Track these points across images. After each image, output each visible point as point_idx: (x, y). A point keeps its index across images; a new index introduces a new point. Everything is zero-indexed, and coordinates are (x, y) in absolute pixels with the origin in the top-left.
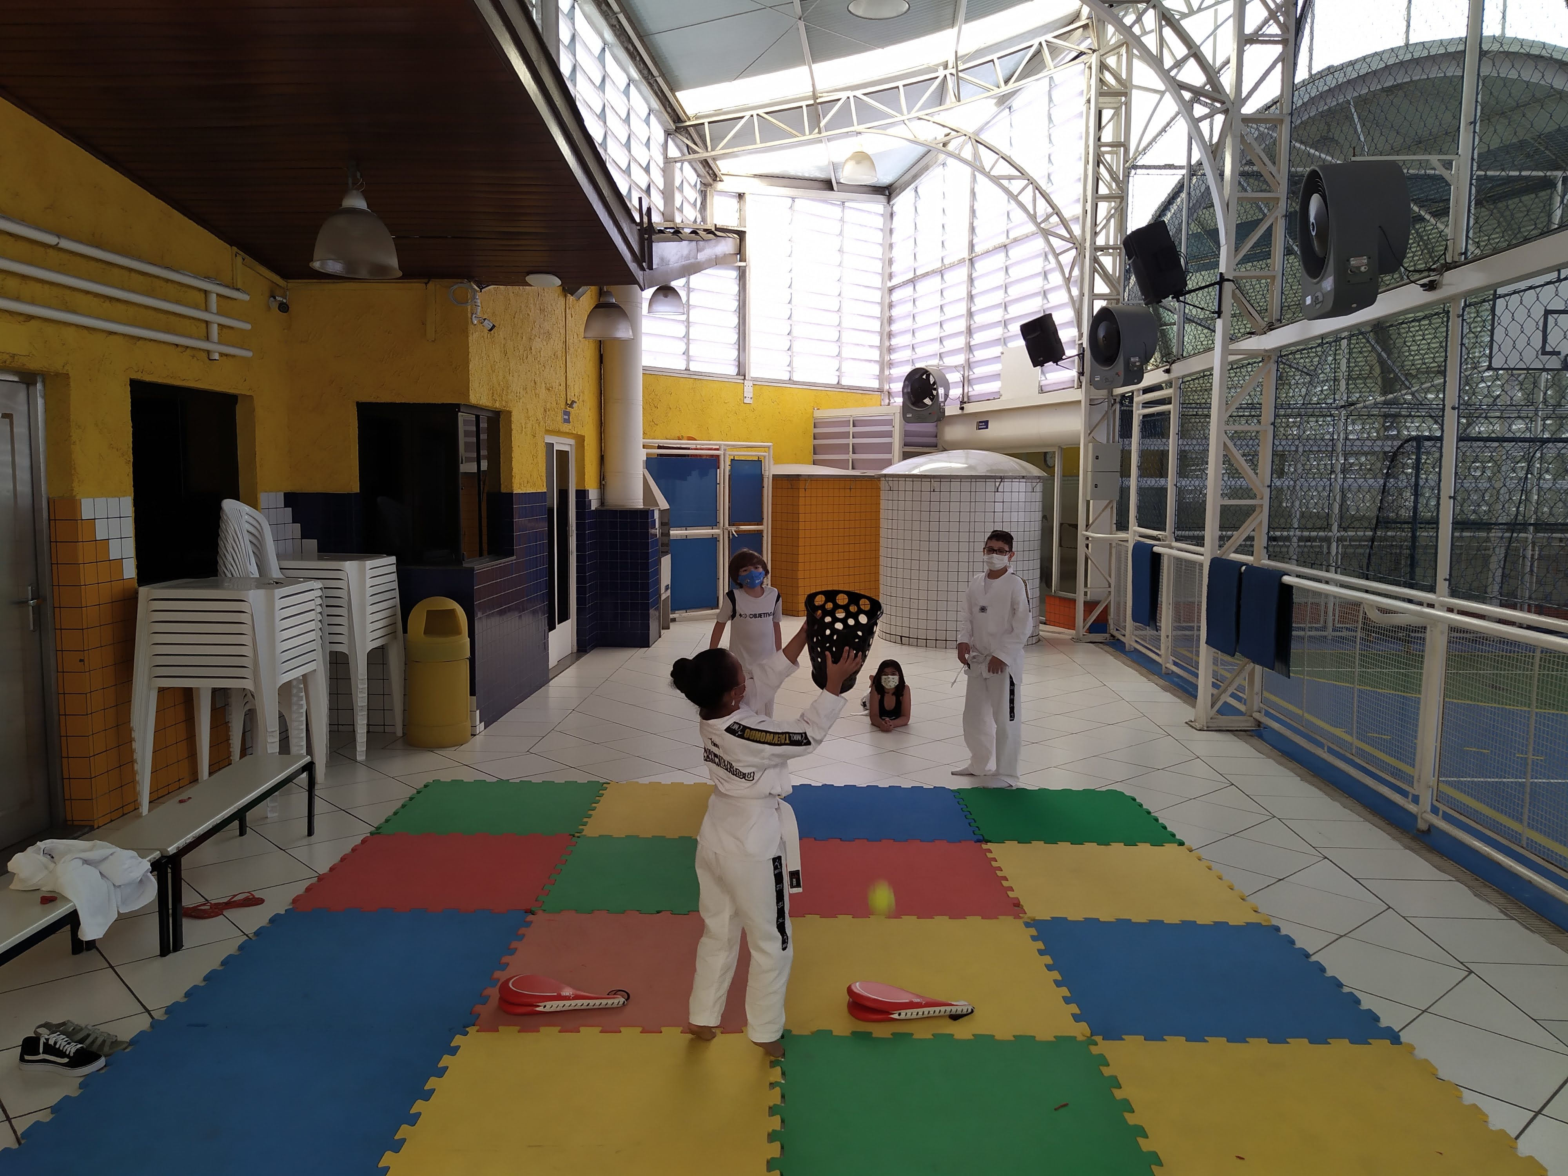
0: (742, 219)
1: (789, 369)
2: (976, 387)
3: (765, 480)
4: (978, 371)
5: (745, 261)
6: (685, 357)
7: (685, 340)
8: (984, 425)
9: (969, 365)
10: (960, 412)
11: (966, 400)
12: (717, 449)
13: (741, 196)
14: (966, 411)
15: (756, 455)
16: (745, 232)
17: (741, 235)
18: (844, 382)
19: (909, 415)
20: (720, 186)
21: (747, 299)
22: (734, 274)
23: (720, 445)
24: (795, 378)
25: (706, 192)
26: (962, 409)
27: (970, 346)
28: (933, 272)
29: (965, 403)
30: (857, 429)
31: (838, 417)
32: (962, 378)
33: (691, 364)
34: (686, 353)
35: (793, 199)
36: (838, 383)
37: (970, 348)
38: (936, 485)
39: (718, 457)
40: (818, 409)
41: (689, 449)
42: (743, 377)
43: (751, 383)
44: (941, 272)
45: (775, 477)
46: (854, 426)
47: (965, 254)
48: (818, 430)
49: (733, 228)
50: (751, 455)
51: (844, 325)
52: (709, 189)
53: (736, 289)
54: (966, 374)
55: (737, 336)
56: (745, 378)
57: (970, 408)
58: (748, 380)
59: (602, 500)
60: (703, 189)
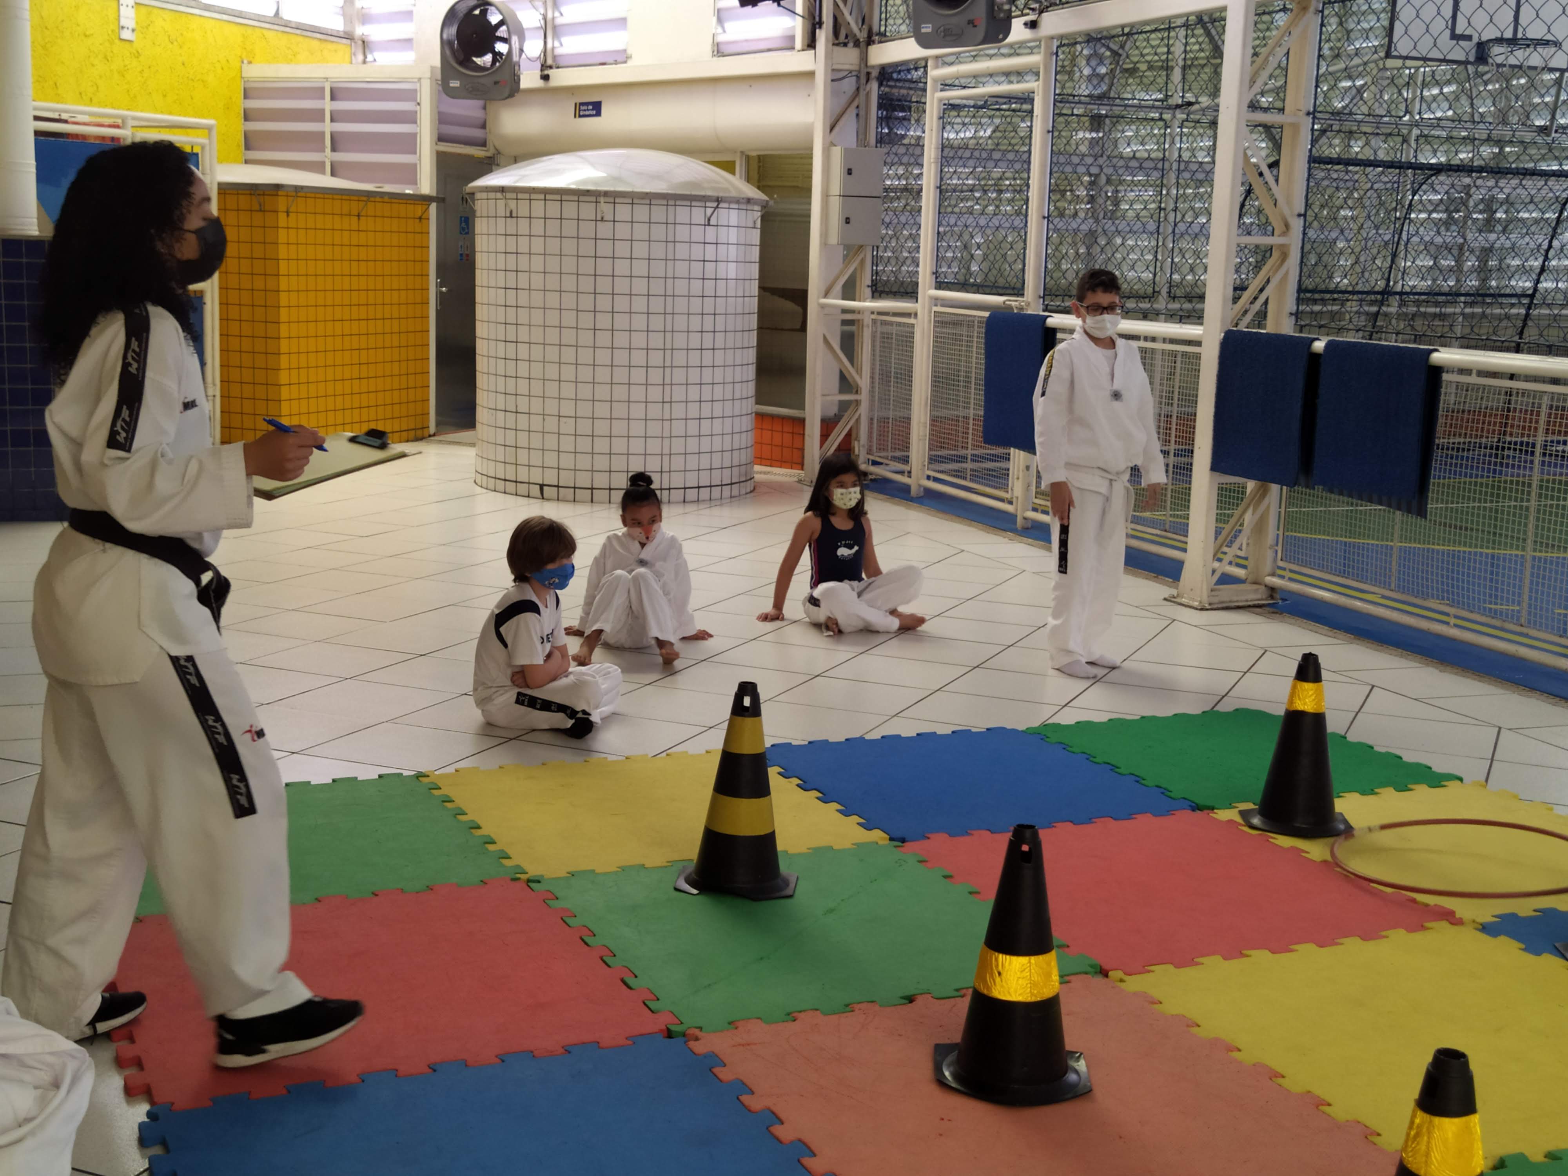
8: (593, 108)
11: (551, 62)
14: (552, 83)
18: (287, 15)
26: (545, 77)
29: (551, 68)
30: (342, 105)
31: (295, 80)
36: (279, 16)
38: (606, 208)
40: (250, 63)
45: (226, 186)
46: (333, 98)
48: (254, 103)
57: (559, 78)
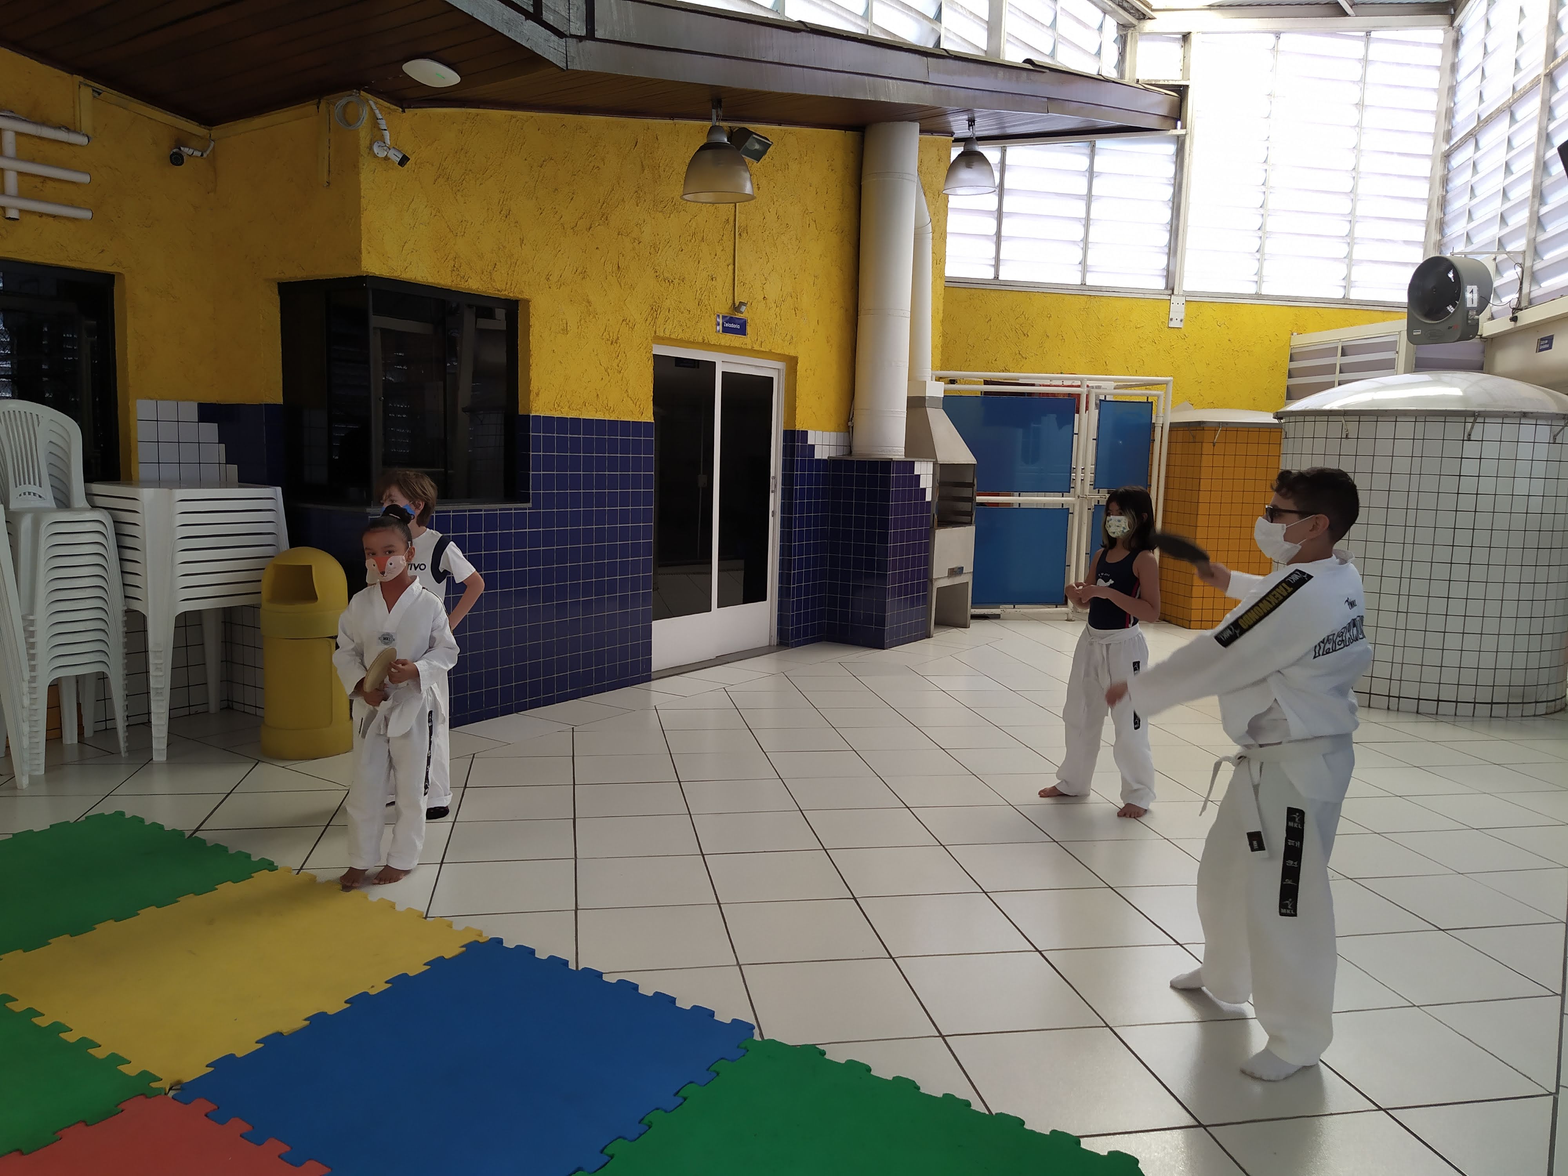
0: (1185, 70)
1: (1256, 278)
2: (1544, 284)
3: (1158, 431)
4: (1550, 256)
5: (1186, 128)
6: (1080, 268)
7: (1081, 245)
8: (1547, 343)
9: (1536, 250)
10: (1511, 325)
11: (1523, 305)
12: (1079, 386)
13: (1186, 37)
14: (1520, 323)
15: (1143, 395)
16: (1187, 86)
17: (1181, 91)
18: (1355, 295)
19: (1417, 333)
20: (1148, 26)
21: (1185, 181)
22: (1171, 149)
23: (1082, 380)
24: (1265, 291)
25: (1126, 36)
26: (1514, 319)
27: (1539, 218)
28: (1499, 112)
29: (1521, 310)
30: (1346, 359)
31: (1320, 343)
32: (1520, 274)
33: (1088, 275)
34: (1083, 263)
35: (1278, 34)
36: (1344, 297)
37: (1538, 222)
39: (1079, 396)
40: (1299, 334)
41: (1033, 385)
42: (1170, 292)
43: (1183, 300)
44: (1509, 110)
45: (1175, 427)
46: (1342, 355)
47: (1541, 70)
48: (1295, 365)
49: (1166, 83)
50: (1137, 395)
51: (1358, 213)
52: (1130, 32)
53: (1170, 170)
54: (1528, 264)
55: (1167, 236)
56: (1173, 293)
57: (1528, 317)
58: (1178, 295)
59: (849, 448)
60: (1121, 33)
